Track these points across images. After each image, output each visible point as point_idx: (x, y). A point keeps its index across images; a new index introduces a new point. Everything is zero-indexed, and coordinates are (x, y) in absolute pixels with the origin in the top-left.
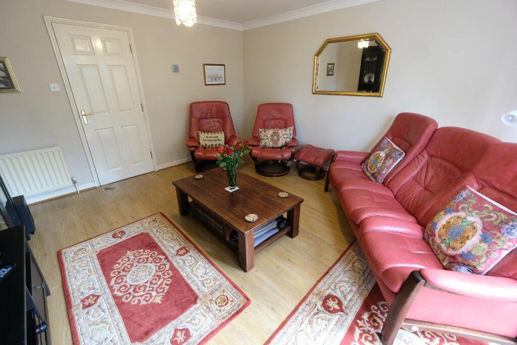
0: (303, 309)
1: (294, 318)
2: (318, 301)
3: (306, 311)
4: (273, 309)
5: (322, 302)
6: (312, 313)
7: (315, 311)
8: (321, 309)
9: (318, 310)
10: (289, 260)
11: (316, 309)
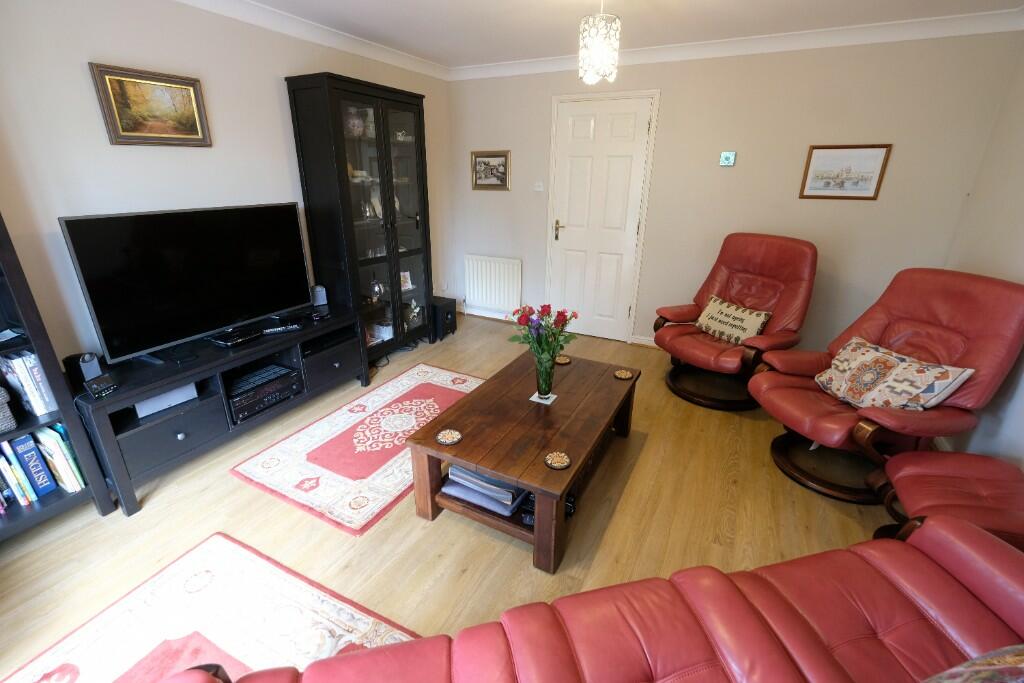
0: (341, 609)
1: (325, 599)
2: (360, 635)
3: (339, 614)
4: (346, 567)
5: (358, 642)
6: (333, 627)
7: (339, 632)
8: (340, 643)
9: (341, 636)
10: (464, 571)
11: (341, 632)
